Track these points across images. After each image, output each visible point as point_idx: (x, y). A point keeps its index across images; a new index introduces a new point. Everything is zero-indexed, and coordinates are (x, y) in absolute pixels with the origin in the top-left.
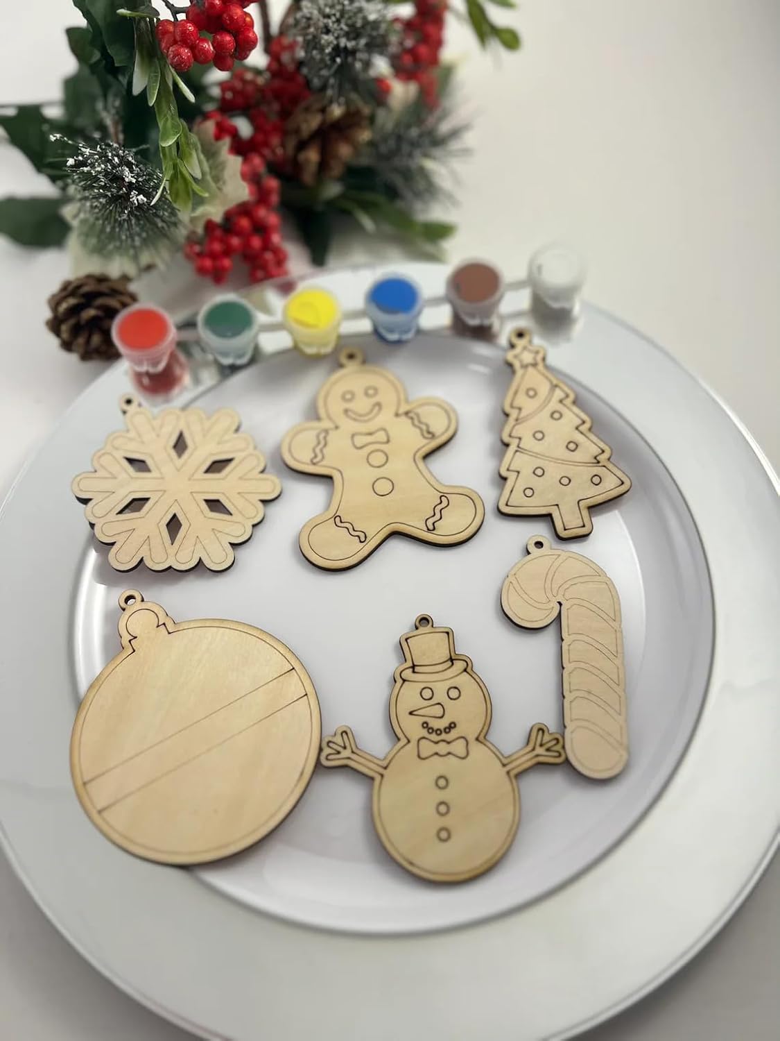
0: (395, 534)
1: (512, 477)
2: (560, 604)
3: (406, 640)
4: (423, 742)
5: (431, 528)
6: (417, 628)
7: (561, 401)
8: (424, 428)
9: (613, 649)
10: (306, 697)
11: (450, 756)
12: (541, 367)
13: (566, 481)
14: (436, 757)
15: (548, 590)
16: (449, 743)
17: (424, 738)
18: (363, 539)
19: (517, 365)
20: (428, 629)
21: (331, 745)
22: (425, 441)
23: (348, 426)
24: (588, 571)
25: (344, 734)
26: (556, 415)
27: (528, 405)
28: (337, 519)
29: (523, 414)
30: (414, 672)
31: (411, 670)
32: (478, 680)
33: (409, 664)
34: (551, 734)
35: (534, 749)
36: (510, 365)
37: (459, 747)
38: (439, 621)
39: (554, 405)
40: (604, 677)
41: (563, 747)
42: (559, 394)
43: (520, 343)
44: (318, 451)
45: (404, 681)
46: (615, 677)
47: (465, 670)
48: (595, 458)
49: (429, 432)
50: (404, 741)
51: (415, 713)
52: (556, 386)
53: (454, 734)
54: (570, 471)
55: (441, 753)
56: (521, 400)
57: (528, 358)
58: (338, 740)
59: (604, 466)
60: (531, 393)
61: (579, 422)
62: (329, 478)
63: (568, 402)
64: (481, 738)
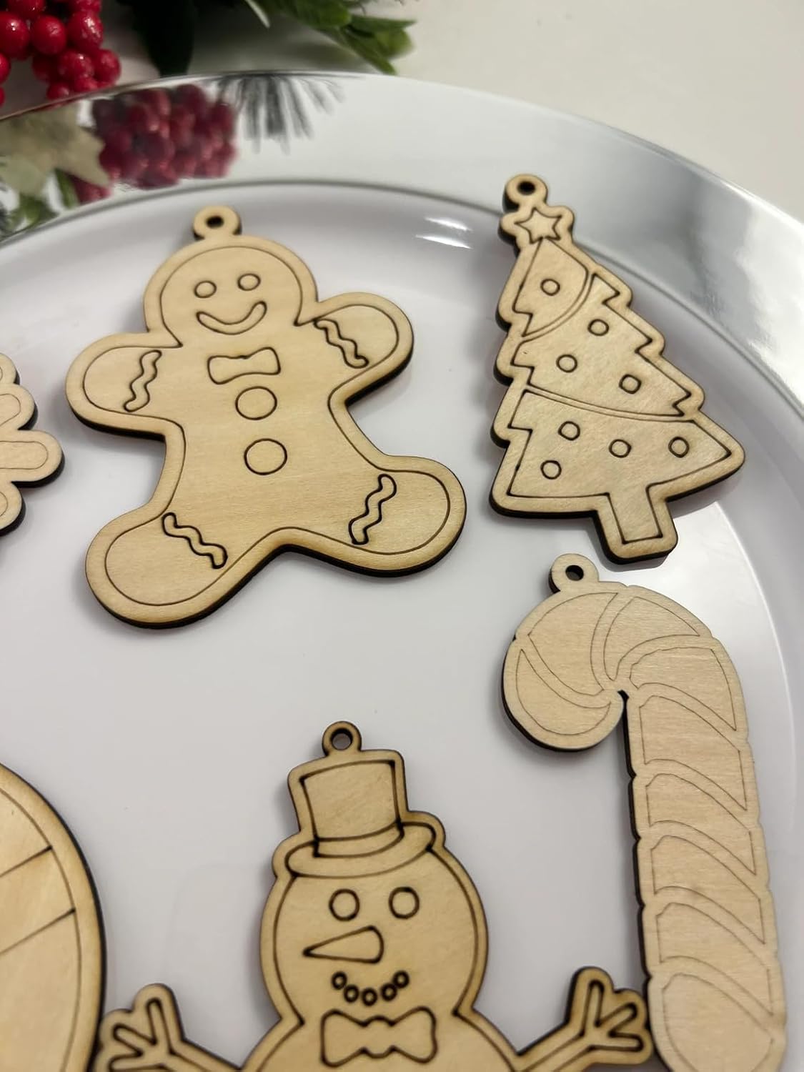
0: (286, 550)
1: (518, 439)
2: (624, 696)
3: (302, 780)
4: (334, 1022)
5: (359, 537)
6: (326, 753)
7: (605, 302)
8: (349, 347)
9: (737, 792)
10: (71, 917)
11: (395, 1057)
12: (565, 241)
13: (622, 449)
14: (363, 1060)
15: (598, 668)
16: (392, 1023)
17: (336, 1012)
18: (219, 561)
19: (522, 237)
20: (349, 755)
21: (122, 1034)
22: (352, 372)
23: (200, 341)
24: (675, 626)
25: (154, 1009)
26: (598, 327)
27: (546, 309)
28: (168, 520)
29: (535, 324)
30: (317, 855)
31: (310, 850)
32: (458, 870)
33: (307, 836)
34: (618, 992)
35: (582, 1034)
36: (509, 238)
37: (414, 1034)
38: (376, 735)
39: (593, 308)
40: (723, 856)
41: (648, 1026)
42: (600, 290)
43: (527, 202)
44: (138, 386)
45: (295, 875)
46: (745, 854)
47: (429, 849)
48: (675, 405)
49: (357, 356)
50: (290, 1021)
51: (316, 952)
52: (595, 275)
53: (405, 1000)
54: (631, 430)
55: (374, 1051)
56: (532, 297)
57: (541, 226)
58: (138, 1020)
59: (692, 421)
60: (551, 287)
61: (643, 340)
62: (159, 438)
63: (619, 303)
64: (465, 1010)
